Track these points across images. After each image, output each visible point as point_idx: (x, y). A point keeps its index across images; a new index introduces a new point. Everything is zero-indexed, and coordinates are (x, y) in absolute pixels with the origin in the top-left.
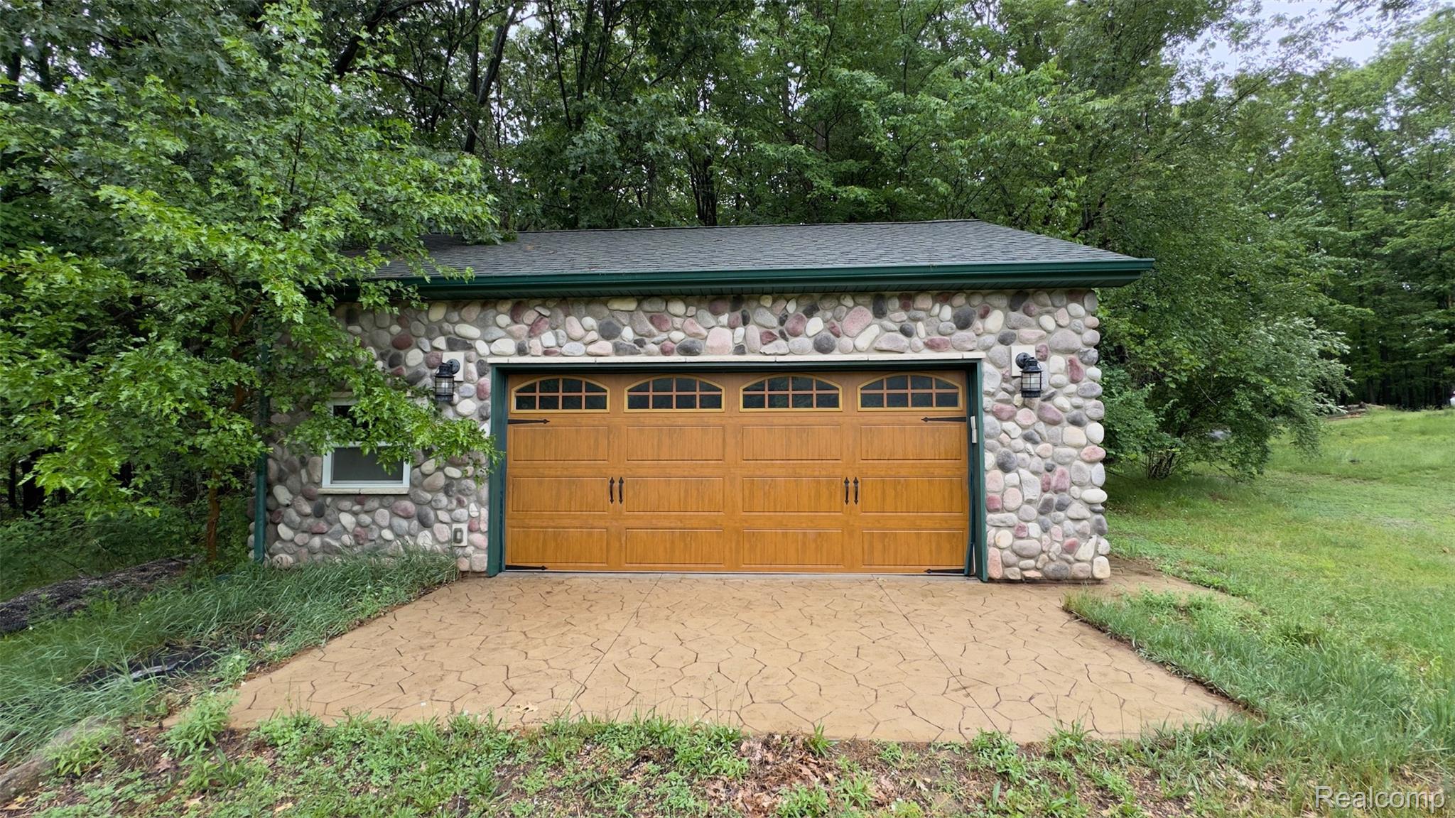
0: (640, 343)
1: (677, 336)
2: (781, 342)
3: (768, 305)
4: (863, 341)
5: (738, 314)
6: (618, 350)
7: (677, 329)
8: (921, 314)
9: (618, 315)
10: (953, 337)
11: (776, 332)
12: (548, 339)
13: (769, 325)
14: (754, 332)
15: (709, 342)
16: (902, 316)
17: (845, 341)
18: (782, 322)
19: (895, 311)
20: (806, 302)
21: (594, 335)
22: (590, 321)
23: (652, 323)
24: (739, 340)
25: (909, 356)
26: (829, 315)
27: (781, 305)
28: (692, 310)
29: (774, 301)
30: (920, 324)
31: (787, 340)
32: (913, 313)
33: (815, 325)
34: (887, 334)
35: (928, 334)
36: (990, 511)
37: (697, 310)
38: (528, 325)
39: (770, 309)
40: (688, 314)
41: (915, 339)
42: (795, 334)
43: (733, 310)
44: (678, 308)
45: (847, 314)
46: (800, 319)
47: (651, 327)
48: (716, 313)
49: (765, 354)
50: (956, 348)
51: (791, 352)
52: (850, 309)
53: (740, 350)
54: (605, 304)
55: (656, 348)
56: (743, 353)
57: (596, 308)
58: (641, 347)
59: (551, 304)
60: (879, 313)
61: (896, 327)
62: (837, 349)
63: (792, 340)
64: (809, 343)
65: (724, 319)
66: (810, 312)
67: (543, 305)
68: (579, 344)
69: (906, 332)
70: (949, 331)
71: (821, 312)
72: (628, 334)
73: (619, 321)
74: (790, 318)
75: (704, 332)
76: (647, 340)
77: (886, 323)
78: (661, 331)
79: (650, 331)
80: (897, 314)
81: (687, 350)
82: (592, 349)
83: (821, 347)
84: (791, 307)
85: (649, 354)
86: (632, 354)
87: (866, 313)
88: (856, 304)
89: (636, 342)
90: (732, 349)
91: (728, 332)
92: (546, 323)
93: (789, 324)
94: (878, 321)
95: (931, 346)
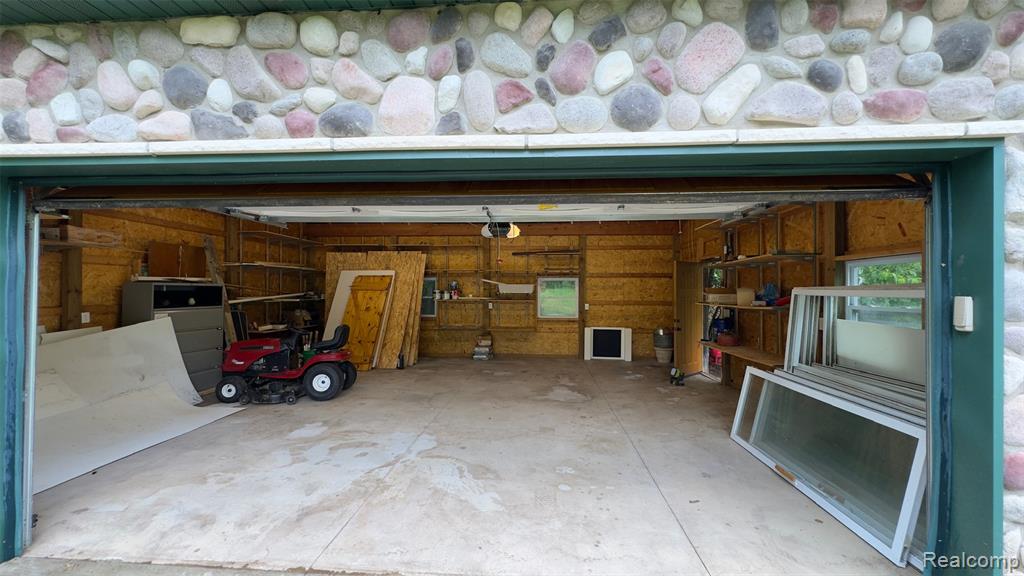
0: (245, 113)
1: (320, 97)
2: (539, 106)
3: (513, 25)
4: (724, 100)
5: (448, 48)
6: (199, 127)
7: (322, 83)
8: (862, 36)
9: (197, 53)
10: (931, 90)
11: (529, 84)
12: (65, 106)
13: (513, 66)
14: (481, 83)
15: (385, 108)
16: (812, 42)
17: (679, 100)
18: (543, 62)
19: (797, 32)
20: (594, 15)
21: (153, 98)
22: (140, 67)
23: (269, 69)
24: (449, 104)
25: (826, 132)
26: (647, 42)
27: (541, 20)
28: (350, 40)
29: (526, 15)
30: (856, 61)
31: (551, 102)
32: (839, 35)
33: (616, 67)
34: (778, 85)
35: (873, 83)
36: (1009, 487)
37: (361, 40)
38: (26, 79)
39: (516, 34)
40: (343, 50)
41: (842, 94)
42: (571, 89)
43: (437, 39)
44: (318, 32)
45: (687, 41)
46: (582, 53)
47: (264, 76)
48: (401, 47)
49: (504, 132)
50: (936, 115)
51: (561, 129)
52: (693, 29)
53: (451, 123)
54: (176, 33)
55: (278, 123)
56: (458, 131)
57: (153, 39)
58: (247, 120)
59: (66, 32)
60: (761, 38)
61: (801, 69)
62: (662, 121)
63: (563, 100)
64: (602, 107)
65: (418, 56)
66: (605, 38)
67: (52, 39)
68: (126, 119)
69: (822, 79)
70: (928, 72)
71: (628, 39)
72: (220, 94)
73: (201, 66)
74: (558, 55)
75: (376, 87)
76: (259, 107)
77: (775, 57)
78: (288, 87)
79: (260, 85)
80: (803, 39)
81: (337, 125)
82: (147, 125)
83: (627, 116)
84: (563, 28)
85: (261, 135)
86: (230, 136)
87: (731, 39)
88: (708, 18)
89: (237, 111)
90: (434, 121)
91: (425, 85)
92: (61, 75)
93: (557, 66)
94: (758, 56)
95: (878, 110)
